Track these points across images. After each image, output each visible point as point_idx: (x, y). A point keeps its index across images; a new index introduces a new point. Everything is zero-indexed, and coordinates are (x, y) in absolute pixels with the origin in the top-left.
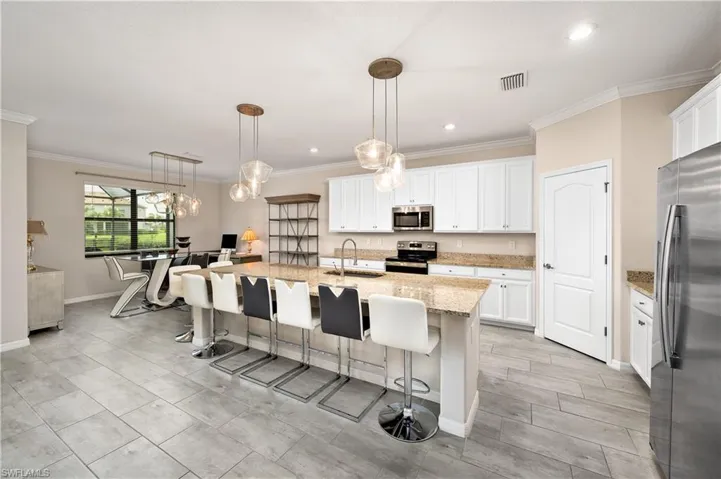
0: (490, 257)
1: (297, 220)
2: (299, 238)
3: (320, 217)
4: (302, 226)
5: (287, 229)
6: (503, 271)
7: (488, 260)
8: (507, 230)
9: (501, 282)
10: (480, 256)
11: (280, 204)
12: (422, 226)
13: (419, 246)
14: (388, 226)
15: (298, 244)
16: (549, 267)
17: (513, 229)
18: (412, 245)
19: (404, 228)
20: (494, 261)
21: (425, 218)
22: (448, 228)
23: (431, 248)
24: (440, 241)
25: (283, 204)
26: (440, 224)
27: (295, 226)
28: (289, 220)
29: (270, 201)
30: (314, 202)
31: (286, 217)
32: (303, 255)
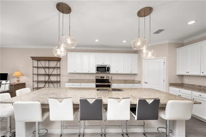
0: (124, 80)
1: (48, 68)
2: (49, 75)
5: (42, 71)
7: (124, 81)
8: (131, 73)
10: (122, 80)
11: (38, 61)
12: (107, 71)
14: (94, 71)
15: (49, 78)
16: (146, 83)
18: (101, 77)
19: (99, 72)
20: (125, 82)
21: (108, 69)
22: (115, 72)
24: (110, 76)
25: (40, 60)
26: (112, 71)
27: (47, 70)
28: (43, 68)
29: (33, 58)
30: (58, 61)
31: (42, 66)
32: (52, 82)
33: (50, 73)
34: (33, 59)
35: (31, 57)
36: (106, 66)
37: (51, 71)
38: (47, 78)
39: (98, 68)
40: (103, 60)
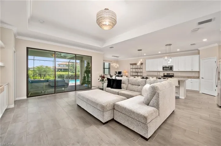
0: (188, 77)
1: (137, 68)
3: (143, 68)
4: (138, 69)
5: (134, 70)
6: (191, 79)
9: (191, 81)
12: (170, 70)
13: (169, 74)
14: (161, 69)
16: (203, 78)
17: (193, 70)
18: (167, 74)
19: (165, 70)
21: (171, 68)
22: (177, 70)
23: (173, 75)
24: (174, 73)
25: (133, 65)
26: (174, 69)
27: (136, 69)
29: (131, 64)
31: (134, 68)
36: (170, 66)
37: (138, 70)
38: (136, 73)
39: (163, 68)
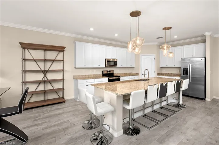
2: (45, 72)
12: (115, 65)
13: (110, 72)
15: (45, 75)
19: (109, 66)
28: (35, 60)
30: (59, 51)
31: (32, 58)
32: (49, 81)
33: (47, 69)
34: (23, 46)
35: (20, 43)
36: (115, 59)
37: (48, 66)
38: (41, 76)
40: (112, 53)
